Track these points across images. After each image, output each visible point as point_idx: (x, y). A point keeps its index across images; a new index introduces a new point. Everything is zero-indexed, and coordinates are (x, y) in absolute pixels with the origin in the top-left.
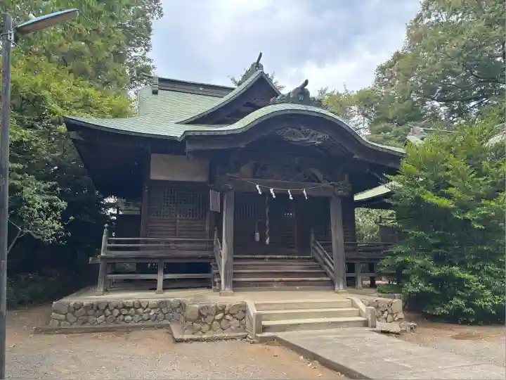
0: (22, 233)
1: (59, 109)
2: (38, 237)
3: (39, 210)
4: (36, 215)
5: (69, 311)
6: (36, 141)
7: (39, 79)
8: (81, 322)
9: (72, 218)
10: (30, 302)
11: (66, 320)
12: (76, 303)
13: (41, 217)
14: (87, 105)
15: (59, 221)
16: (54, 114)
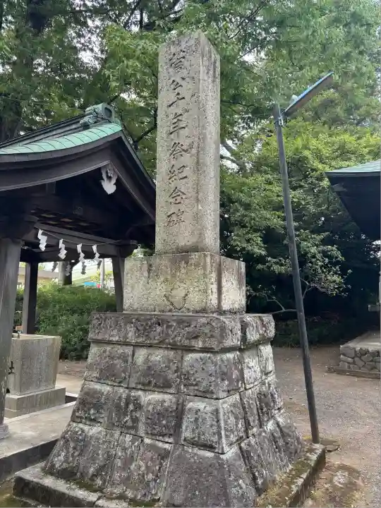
0: (310, 287)
1: (320, 166)
2: (323, 290)
3: (321, 267)
4: (320, 271)
5: (356, 356)
6: (304, 199)
7: (299, 142)
8: (369, 367)
9: (350, 271)
10: (318, 342)
11: (354, 363)
12: (361, 349)
13: (323, 272)
14: (344, 153)
15: (339, 275)
16: (317, 171)
